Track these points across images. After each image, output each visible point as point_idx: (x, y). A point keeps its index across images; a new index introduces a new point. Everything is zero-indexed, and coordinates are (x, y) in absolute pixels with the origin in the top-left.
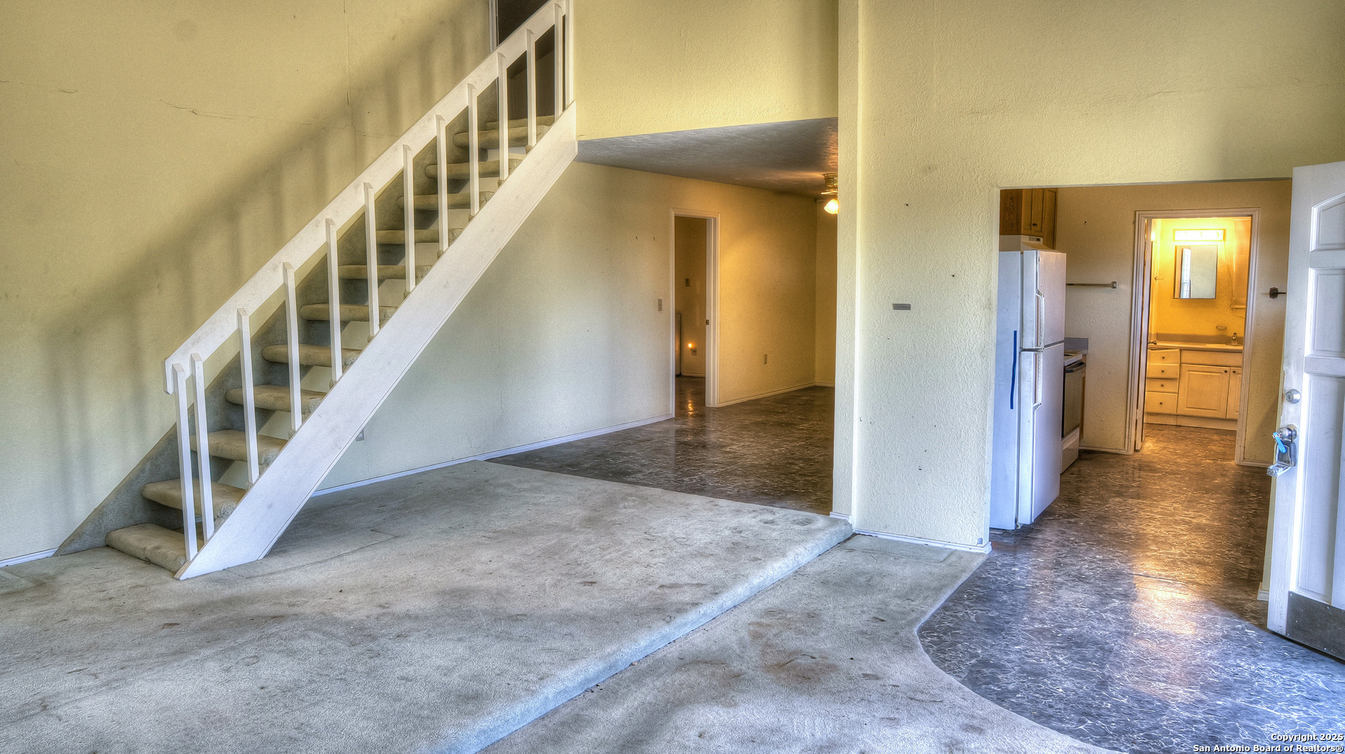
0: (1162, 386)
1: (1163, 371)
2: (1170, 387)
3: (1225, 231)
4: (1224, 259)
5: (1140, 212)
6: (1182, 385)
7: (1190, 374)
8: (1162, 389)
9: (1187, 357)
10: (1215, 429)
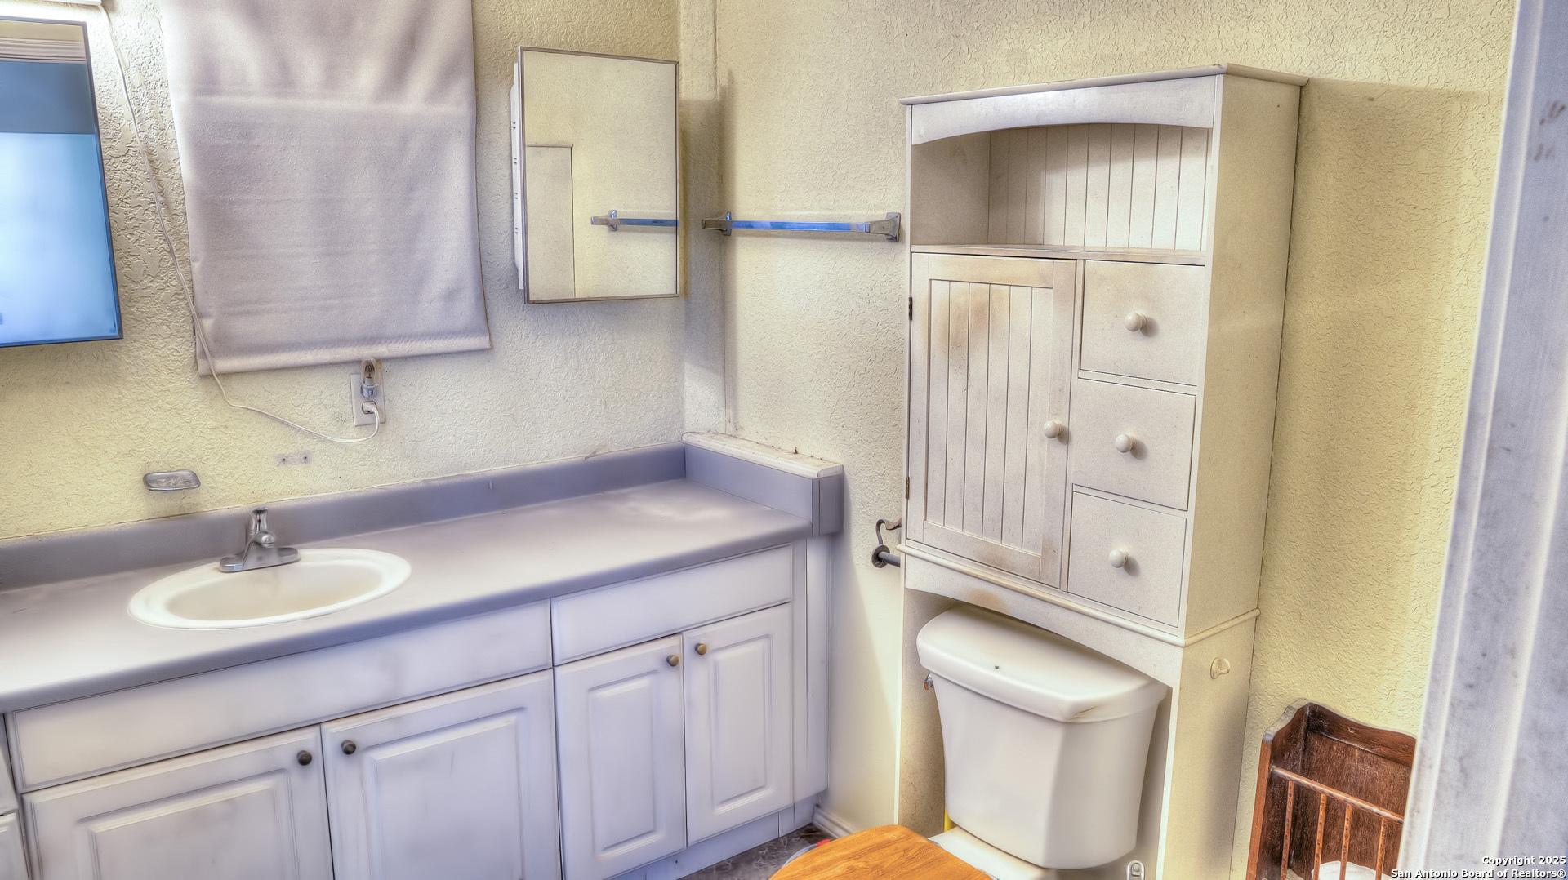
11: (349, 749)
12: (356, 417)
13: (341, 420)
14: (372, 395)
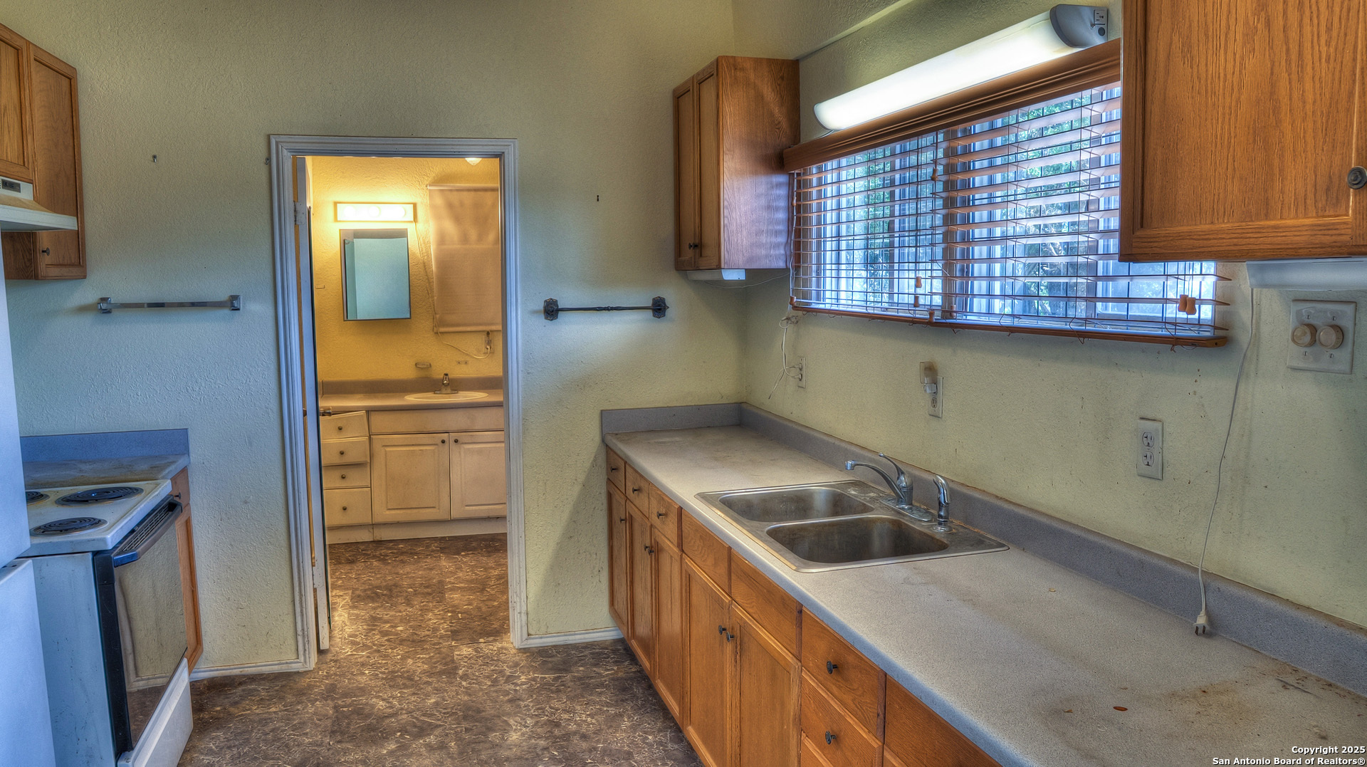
0: (343, 477)
1: (342, 453)
2: (356, 478)
3: (415, 205)
4: (417, 252)
5: (282, 144)
6: (375, 475)
7: (386, 452)
8: (343, 483)
9: (379, 421)
10: (435, 539)
11: (456, 441)
12: (484, 350)
13: (479, 351)
14: (489, 343)
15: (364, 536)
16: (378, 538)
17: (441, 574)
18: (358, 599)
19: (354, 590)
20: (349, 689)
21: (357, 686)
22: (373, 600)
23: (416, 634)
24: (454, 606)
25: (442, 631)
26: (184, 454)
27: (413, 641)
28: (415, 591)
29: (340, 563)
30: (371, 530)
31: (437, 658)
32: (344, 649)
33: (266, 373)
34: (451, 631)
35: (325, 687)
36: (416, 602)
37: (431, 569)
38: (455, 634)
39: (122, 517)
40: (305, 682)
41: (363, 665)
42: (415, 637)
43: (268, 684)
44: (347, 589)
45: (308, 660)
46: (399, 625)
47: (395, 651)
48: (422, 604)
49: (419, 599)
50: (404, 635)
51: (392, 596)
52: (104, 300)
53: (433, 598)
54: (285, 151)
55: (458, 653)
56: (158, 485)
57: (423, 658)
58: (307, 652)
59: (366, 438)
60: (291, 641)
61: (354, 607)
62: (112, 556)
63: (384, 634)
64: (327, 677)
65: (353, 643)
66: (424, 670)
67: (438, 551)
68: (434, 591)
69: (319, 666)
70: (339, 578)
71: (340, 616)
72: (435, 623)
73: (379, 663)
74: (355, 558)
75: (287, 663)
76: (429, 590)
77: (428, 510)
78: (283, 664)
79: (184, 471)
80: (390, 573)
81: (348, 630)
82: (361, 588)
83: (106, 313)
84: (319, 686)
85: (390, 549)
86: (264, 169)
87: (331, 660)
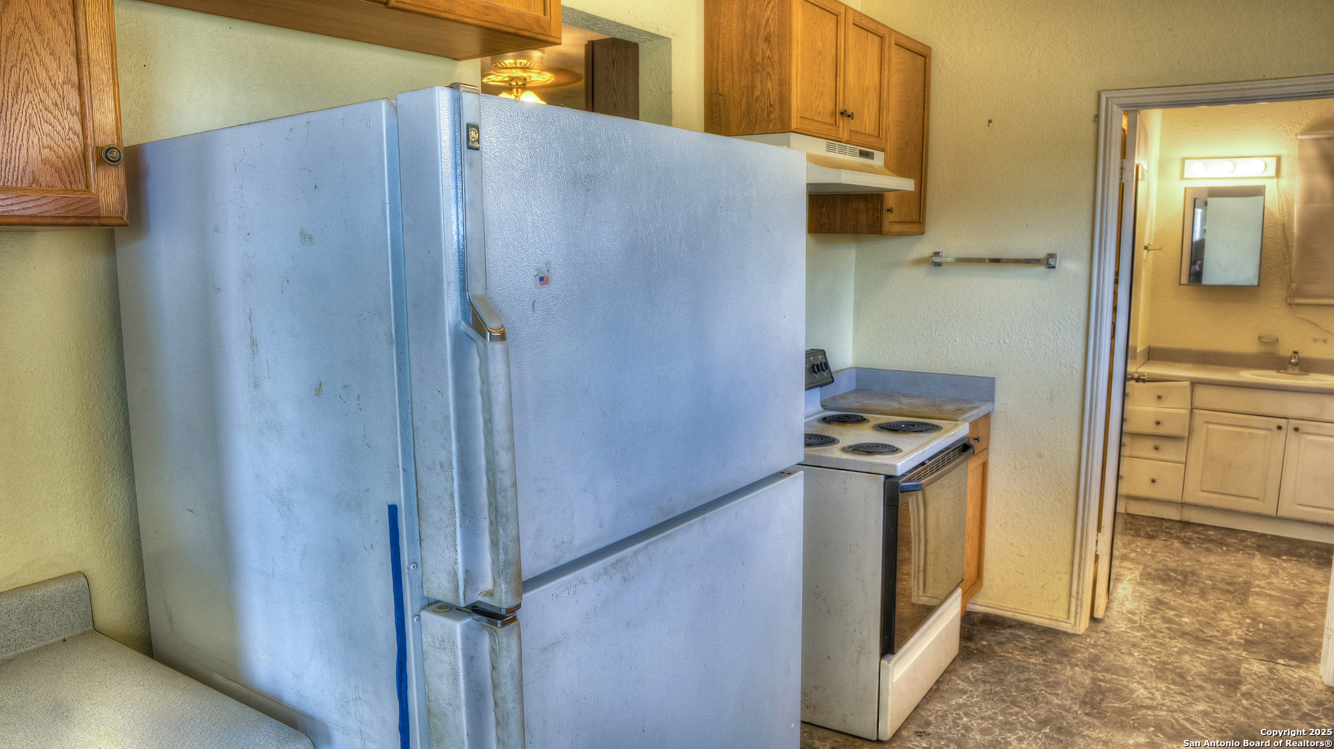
0: (1156, 448)
1: (1158, 423)
2: (1172, 452)
3: (1279, 159)
4: (1276, 210)
5: (1113, 100)
6: (1193, 450)
7: (1208, 429)
8: (1155, 455)
9: (1206, 396)
10: (1254, 534)
11: (1296, 430)
15: (1172, 514)
16: (1186, 518)
17: (1251, 574)
18: (1149, 577)
19: (1146, 566)
20: (1112, 665)
21: (1122, 665)
22: (1163, 581)
23: (1202, 631)
24: (1256, 613)
25: (1234, 637)
26: (990, 401)
27: (1197, 638)
28: (1214, 585)
29: (1138, 536)
30: (1180, 509)
31: (1220, 664)
32: (1119, 624)
33: (1074, 332)
34: (1245, 640)
35: (1089, 656)
36: (1212, 597)
37: (1239, 566)
38: (1249, 644)
39: (916, 450)
40: (1070, 644)
41: (1134, 645)
42: (1200, 634)
43: (1035, 635)
44: (1139, 564)
45: (1078, 623)
46: (1185, 616)
47: (1173, 641)
48: (1218, 601)
49: (1217, 594)
50: (1188, 629)
51: (1185, 584)
52: (937, 254)
53: (1234, 597)
54: (1115, 108)
55: (1247, 666)
56: (956, 425)
57: (1201, 659)
58: (1078, 616)
59: (1186, 412)
60: (1064, 600)
61: (1142, 584)
62: (900, 482)
63: (1166, 620)
64: (1095, 646)
65: (1130, 620)
66: (1201, 672)
67: (1253, 548)
68: (1236, 591)
69: (1089, 633)
70: (1133, 551)
71: (1124, 590)
72: (1228, 626)
73: (1151, 649)
74: (1155, 534)
75: (1057, 620)
76: (1231, 588)
77: (1248, 501)
78: (1053, 620)
79: (987, 417)
80: (1190, 559)
81: (1129, 606)
82: (1155, 567)
83: (938, 265)
84: (1083, 653)
85: (1198, 533)
86: (1092, 126)
87: (1102, 631)
